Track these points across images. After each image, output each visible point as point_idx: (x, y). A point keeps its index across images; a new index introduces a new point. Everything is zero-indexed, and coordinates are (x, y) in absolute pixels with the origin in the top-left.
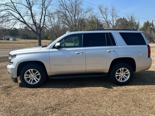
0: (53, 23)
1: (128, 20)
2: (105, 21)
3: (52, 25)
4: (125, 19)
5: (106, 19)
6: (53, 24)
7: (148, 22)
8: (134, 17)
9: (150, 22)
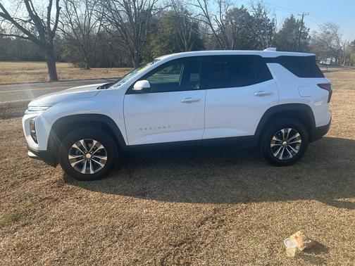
0: (74, 17)
1: (251, 14)
2: (203, 14)
3: (71, 23)
4: (246, 10)
5: (205, 9)
6: (72, 20)
7: (292, 17)
8: (266, 6)
9: (298, 18)
